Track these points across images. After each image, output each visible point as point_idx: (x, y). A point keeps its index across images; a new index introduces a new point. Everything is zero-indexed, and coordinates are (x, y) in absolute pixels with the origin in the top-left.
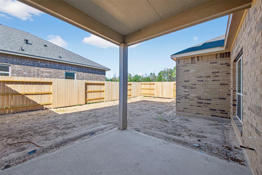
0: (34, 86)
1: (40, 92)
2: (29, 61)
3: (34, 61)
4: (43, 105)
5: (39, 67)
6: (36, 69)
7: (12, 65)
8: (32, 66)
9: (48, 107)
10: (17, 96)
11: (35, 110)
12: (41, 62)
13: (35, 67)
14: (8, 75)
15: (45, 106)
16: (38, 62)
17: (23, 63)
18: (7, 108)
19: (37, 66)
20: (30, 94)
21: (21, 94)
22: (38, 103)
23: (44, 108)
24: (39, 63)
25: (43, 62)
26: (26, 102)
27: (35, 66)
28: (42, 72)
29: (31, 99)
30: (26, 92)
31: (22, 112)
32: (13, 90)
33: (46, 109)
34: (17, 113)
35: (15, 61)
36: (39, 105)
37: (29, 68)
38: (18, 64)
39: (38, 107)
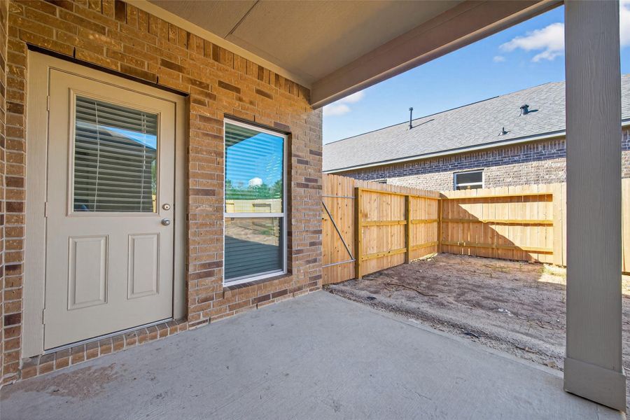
0: (507, 205)
1: (519, 219)
2: (518, 153)
3: (527, 149)
4: (530, 252)
5: (539, 159)
6: (533, 165)
7: (486, 168)
8: (523, 161)
9: (541, 258)
10: (477, 225)
11: (510, 260)
12: (544, 147)
13: (530, 163)
14: (480, 187)
15: (534, 256)
16: (537, 148)
17: (505, 160)
18: (461, 245)
19: (534, 160)
20: (498, 224)
21: (481, 222)
22: (517, 244)
23: (533, 261)
24: (540, 149)
25: (551, 145)
26: (492, 238)
27: (530, 160)
28: (549, 171)
29: (500, 233)
30: (491, 219)
31: (485, 257)
32: (469, 215)
33: (537, 262)
34: (477, 256)
35: (491, 159)
36: (518, 249)
37: (516, 167)
38: (497, 164)
39: (517, 255)
